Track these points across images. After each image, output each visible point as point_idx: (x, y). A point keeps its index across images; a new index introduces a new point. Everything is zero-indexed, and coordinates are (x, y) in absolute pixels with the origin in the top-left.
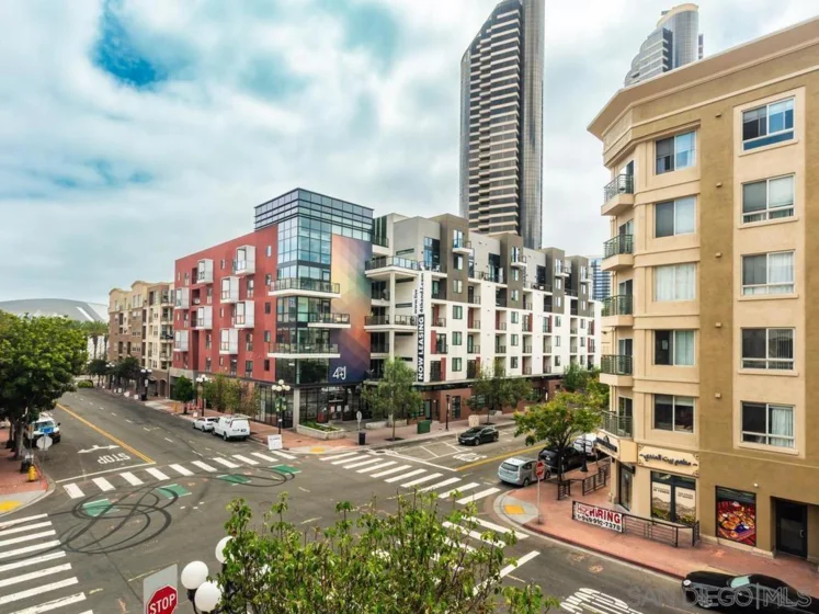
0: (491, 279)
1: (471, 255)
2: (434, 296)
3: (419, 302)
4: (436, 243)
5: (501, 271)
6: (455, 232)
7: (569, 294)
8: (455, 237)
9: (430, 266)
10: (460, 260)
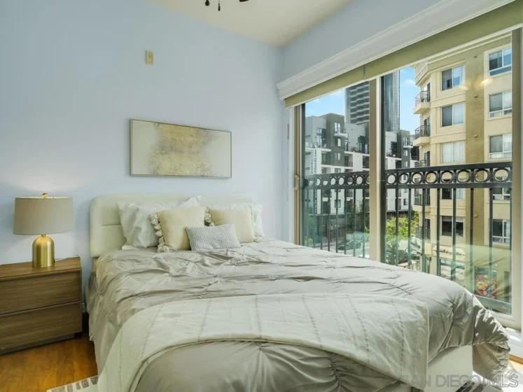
0: (359, 152)
1: (347, 137)
2: (323, 163)
3: (314, 167)
4: (324, 131)
5: (366, 146)
6: (336, 124)
7: (413, 159)
8: (336, 127)
9: (321, 144)
10: (339, 140)
